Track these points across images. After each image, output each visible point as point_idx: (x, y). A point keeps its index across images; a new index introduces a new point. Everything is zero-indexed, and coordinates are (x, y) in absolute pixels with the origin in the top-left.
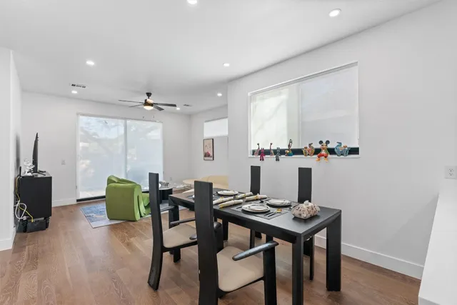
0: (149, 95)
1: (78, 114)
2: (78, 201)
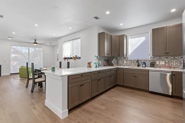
0: (35, 40)
1: (11, 45)
2: (11, 74)
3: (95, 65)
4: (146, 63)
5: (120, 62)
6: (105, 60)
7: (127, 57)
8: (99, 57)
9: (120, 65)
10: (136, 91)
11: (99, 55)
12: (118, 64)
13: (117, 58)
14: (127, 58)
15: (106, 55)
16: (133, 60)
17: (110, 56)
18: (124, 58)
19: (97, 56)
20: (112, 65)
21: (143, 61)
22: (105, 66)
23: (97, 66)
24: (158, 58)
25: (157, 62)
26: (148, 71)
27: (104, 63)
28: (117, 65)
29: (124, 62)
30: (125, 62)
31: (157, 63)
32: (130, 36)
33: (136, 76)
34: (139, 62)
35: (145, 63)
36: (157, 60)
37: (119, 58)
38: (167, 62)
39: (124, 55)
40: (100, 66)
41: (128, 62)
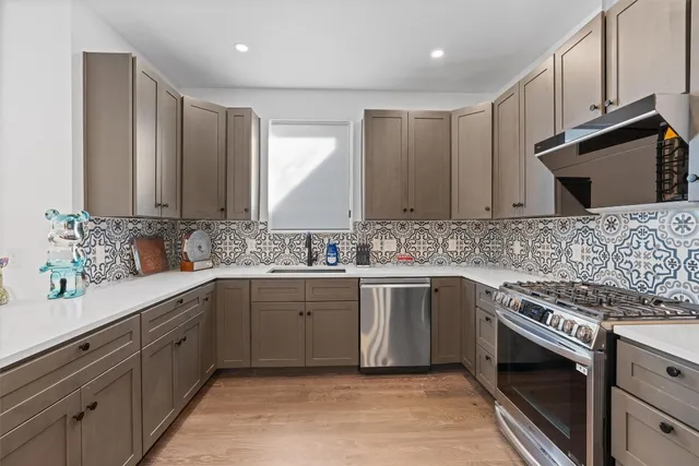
3: (44, 284)
4: (340, 246)
5: (228, 247)
6: (136, 239)
7: (262, 220)
8: (83, 218)
9: (228, 263)
10: (310, 383)
11: (88, 207)
12: (214, 258)
13: (208, 226)
14: (261, 227)
15: (145, 207)
16: (286, 236)
17: (171, 213)
18: (248, 227)
19: (66, 210)
20: (185, 266)
21: (326, 242)
22: (135, 273)
23: (70, 286)
24: (378, 227)
25: (374, 241)
26: (358, 281)
27: (131, 256)
28: (211, 264)
29: (245, 246)
30: (252, 244)
31: (376, 245)
32: (274, 123)
33: (309, 314)
34: (313, 246)
35: (333, 249)
36: (375, 235)
37: (223, 227)
38: (403, 240)
39: (247, 210)
40: (98, 280)
41: (268, 246)
